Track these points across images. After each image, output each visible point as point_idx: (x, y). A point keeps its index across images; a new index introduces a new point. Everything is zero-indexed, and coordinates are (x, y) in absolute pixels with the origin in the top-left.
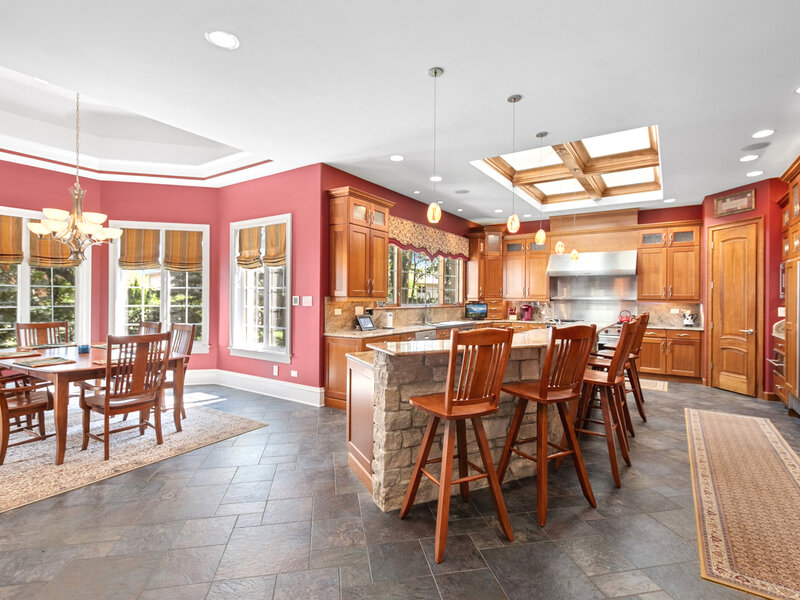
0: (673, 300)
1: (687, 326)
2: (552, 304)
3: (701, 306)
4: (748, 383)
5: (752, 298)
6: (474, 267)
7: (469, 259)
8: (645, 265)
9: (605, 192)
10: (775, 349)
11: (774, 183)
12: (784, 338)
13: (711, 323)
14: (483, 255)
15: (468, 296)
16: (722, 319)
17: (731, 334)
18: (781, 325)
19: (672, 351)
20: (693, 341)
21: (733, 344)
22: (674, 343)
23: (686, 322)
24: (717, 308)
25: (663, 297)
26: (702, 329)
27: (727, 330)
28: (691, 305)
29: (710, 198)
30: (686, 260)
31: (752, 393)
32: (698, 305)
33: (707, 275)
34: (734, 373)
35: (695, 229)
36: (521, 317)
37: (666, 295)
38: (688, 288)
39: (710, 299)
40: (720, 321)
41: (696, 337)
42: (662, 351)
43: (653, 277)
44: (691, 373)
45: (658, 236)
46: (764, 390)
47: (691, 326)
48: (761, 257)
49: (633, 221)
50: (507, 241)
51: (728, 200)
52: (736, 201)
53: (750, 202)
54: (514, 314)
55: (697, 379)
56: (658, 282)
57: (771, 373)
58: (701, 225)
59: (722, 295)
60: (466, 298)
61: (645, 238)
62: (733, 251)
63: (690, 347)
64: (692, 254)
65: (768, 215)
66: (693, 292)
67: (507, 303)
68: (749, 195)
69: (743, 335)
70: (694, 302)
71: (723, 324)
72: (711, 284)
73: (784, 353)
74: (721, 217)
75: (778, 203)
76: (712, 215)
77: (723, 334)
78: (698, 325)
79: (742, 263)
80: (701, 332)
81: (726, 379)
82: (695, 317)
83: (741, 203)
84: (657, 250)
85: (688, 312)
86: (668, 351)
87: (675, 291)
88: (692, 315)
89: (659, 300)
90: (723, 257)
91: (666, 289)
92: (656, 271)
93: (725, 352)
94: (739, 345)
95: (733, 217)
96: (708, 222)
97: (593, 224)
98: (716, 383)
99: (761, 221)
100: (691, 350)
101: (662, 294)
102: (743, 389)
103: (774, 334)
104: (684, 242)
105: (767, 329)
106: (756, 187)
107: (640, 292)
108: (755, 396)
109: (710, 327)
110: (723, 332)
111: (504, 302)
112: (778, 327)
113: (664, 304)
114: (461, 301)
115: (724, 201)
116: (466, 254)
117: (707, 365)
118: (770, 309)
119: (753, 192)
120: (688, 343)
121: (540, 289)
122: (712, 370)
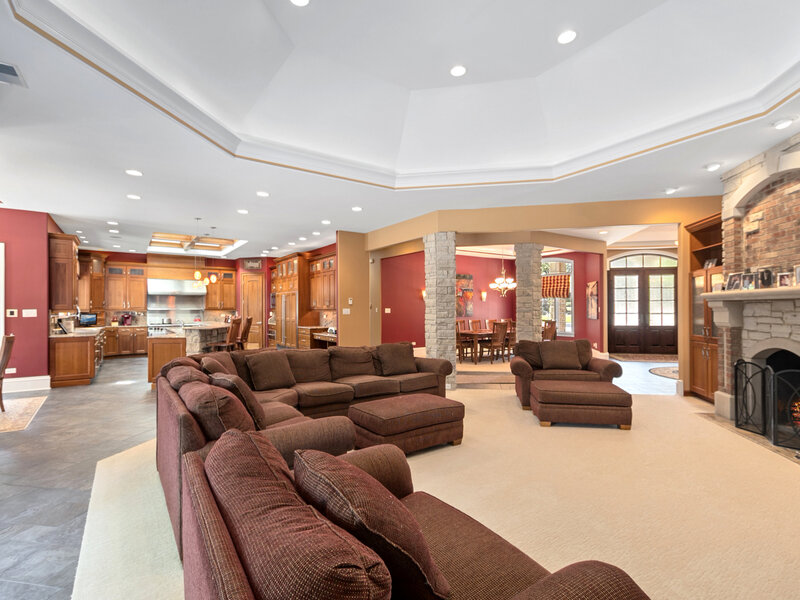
0: (224, 309)
2: (147, 313)
5: (261, 308)
8: (211, 291)
10: (270, 329)
21: (253, 329)
24: (246, 313)
28: (231, 312)
29: (242, 259)
30: (230, 288)
32: (235, 312)
33: (240, 296)
35: (234, 273)
36: (122, 323)
37: (220, 307)
38: (231, 303)
39: (242, 309)
43: (214, 297)
48: (264, 290)
49: (203, 264)
50: (109, 266)
52: (253, 264)
53: (259, 265)
54: (116, 321)
56: (216, 300)
58: (236, 270)
59: (248, 307)
62: (253, 286)
64: (232, 286)
65: (266, 272)
66: (233, 305)
68: (259, 262)
69: (257, 325)
70: (233, 310)
73: (275, 330)
74: (247, 269)
75: (270, 268)
76: (243, 267)
83: (256, 265)
87: (225, 305)
89: (216, 309)
90: (249, 289)
91: (220, 304)
92: (215, 294)
95: (252, 270)
96: (240, 270)
97: (178, 262)
99: (264, 274)
101: (218, 306)
104: (229, 279)
106: (262, 259)
107: (207, 305)
115: (249, 262)
119: (261, 261)
121: (138, 303)
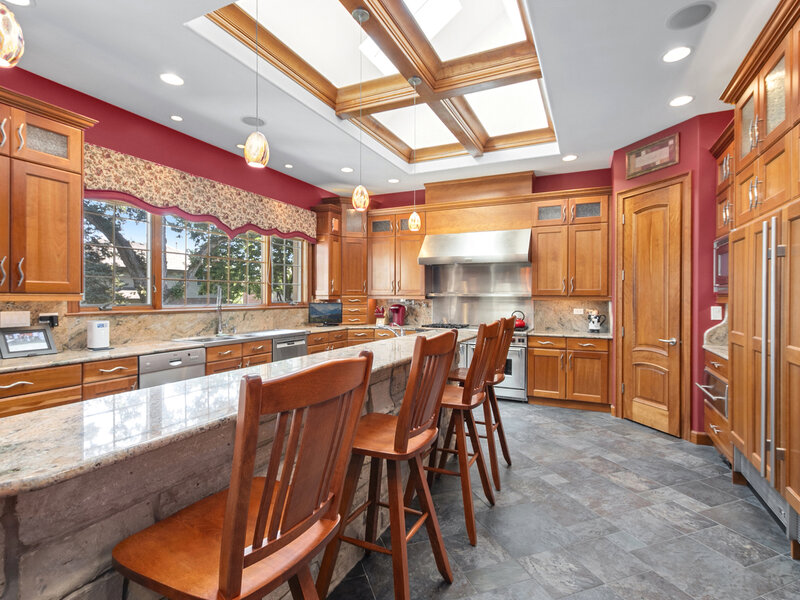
0: (576, 297)
1: (593, 331)
2: (431, 303)
3: (610, 304)
4: (670, 417)
5: (675, 292)
6: (323, 252)
7: (317, 241)
8: (541, 249)
9: (487, 145)
10: (707, 369)
11: (707, 121)
12: (726, 357)
13: (621, 329)
14: (337, 236)
15: (317, 293)
16: (636, 322)
17: (647, 345)
18: (714, 332)
19: (573, 368)
20: (599, 353)
21: (650, 359)
22: (576, 356)
23: (592, 326)
24: (629, 308)
25: (563, 293)
26: (611, 337)
27: (642, 339)
28: (597, 303)
29: (619, 154)
30: (591, 242)
31: (675, 432)
32: (606, 303)
33: (617, 262)
34: (651, 400)
35: (603, 200)
36: (390, 321)
37: (567, 290)
38: (592, 280)
39: (620, 295)
40: (633, 326)
41: (602, 348)
42: (560, 367)
43: (551, 265)
44: (596, 397)
45: (557, 209)
46: (692, 428)
47: (598, 331)
48: (687, 232)
49: (526, 190)
50: (373, 217)
51: (643, 153)
52: (654, 153)
53: (671, 153)
54: (382, 317)
55: (604, 406)
56: (556, 273)
57: (702, 405)
58: (610, 194)
59: (635, 289)
60: (314, 296)
61: (540, 211)
62: (650, 225)
63: (596, 361)
64: (598, 234)
65: (698, 170)
66: (599, 287)
67: (376, 302)
68: (671, 142)
69: (662, 346)
70: (600, 299)
71: (636, 330)
72: (622, 274)
73: (726, 380)
74: (633, 178)
75: (711, 151)
76: (622, 178)
77: (637, 344)
78: (607, 331)
79: (661, 242)
80: (609, 340)
81: (641, 409)
82: (603, 320)
83: (660, 156)
84: (556, 229)
85: (594, 313)
86: (568, 367)
87: (578, 285)
88: (599, 317)
89: (558, 296)
90: (637, 235)
91: (567, 282)
92: (555, 258)
93: (639, 369)
94: (658, 360)
95: (650, 176)
96: (618, 186)
97: (477, 194)
98: (627, 413)
99: (688, 180)
100: (597, 365)
101: (561, 288)
102: (663, 424)
103: (704, 346)
104: (588, 218)
105: (696, 338)
106: (680, 131)
107: (535, 286)
108: (679, 435)
109: (620, 335)
110: (636, 341)
111: (370, 301)
112: (710, 336)
113: (565, 303)
114: (305, 300)
115: (638, 155)
116: (312, 233)
117: (617, 387)
118: (700, 310)
119: (677, 137)
120: (592, 356)
121: (412, 283)
122: (623, 394)
